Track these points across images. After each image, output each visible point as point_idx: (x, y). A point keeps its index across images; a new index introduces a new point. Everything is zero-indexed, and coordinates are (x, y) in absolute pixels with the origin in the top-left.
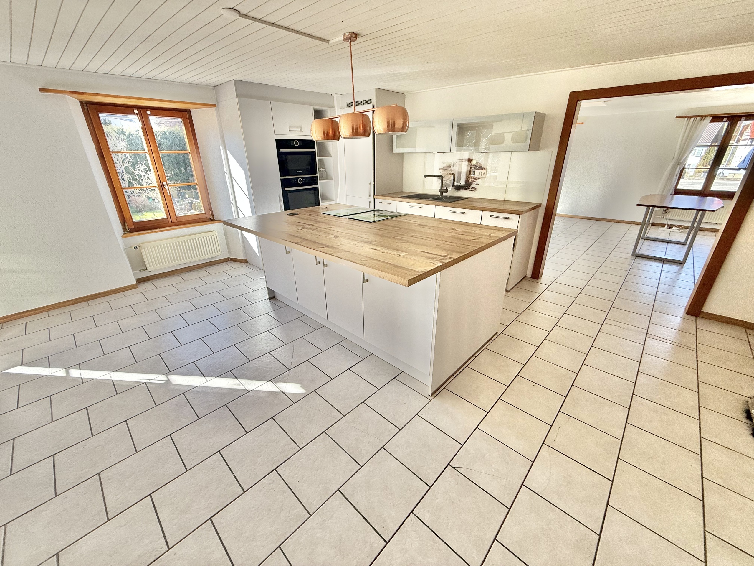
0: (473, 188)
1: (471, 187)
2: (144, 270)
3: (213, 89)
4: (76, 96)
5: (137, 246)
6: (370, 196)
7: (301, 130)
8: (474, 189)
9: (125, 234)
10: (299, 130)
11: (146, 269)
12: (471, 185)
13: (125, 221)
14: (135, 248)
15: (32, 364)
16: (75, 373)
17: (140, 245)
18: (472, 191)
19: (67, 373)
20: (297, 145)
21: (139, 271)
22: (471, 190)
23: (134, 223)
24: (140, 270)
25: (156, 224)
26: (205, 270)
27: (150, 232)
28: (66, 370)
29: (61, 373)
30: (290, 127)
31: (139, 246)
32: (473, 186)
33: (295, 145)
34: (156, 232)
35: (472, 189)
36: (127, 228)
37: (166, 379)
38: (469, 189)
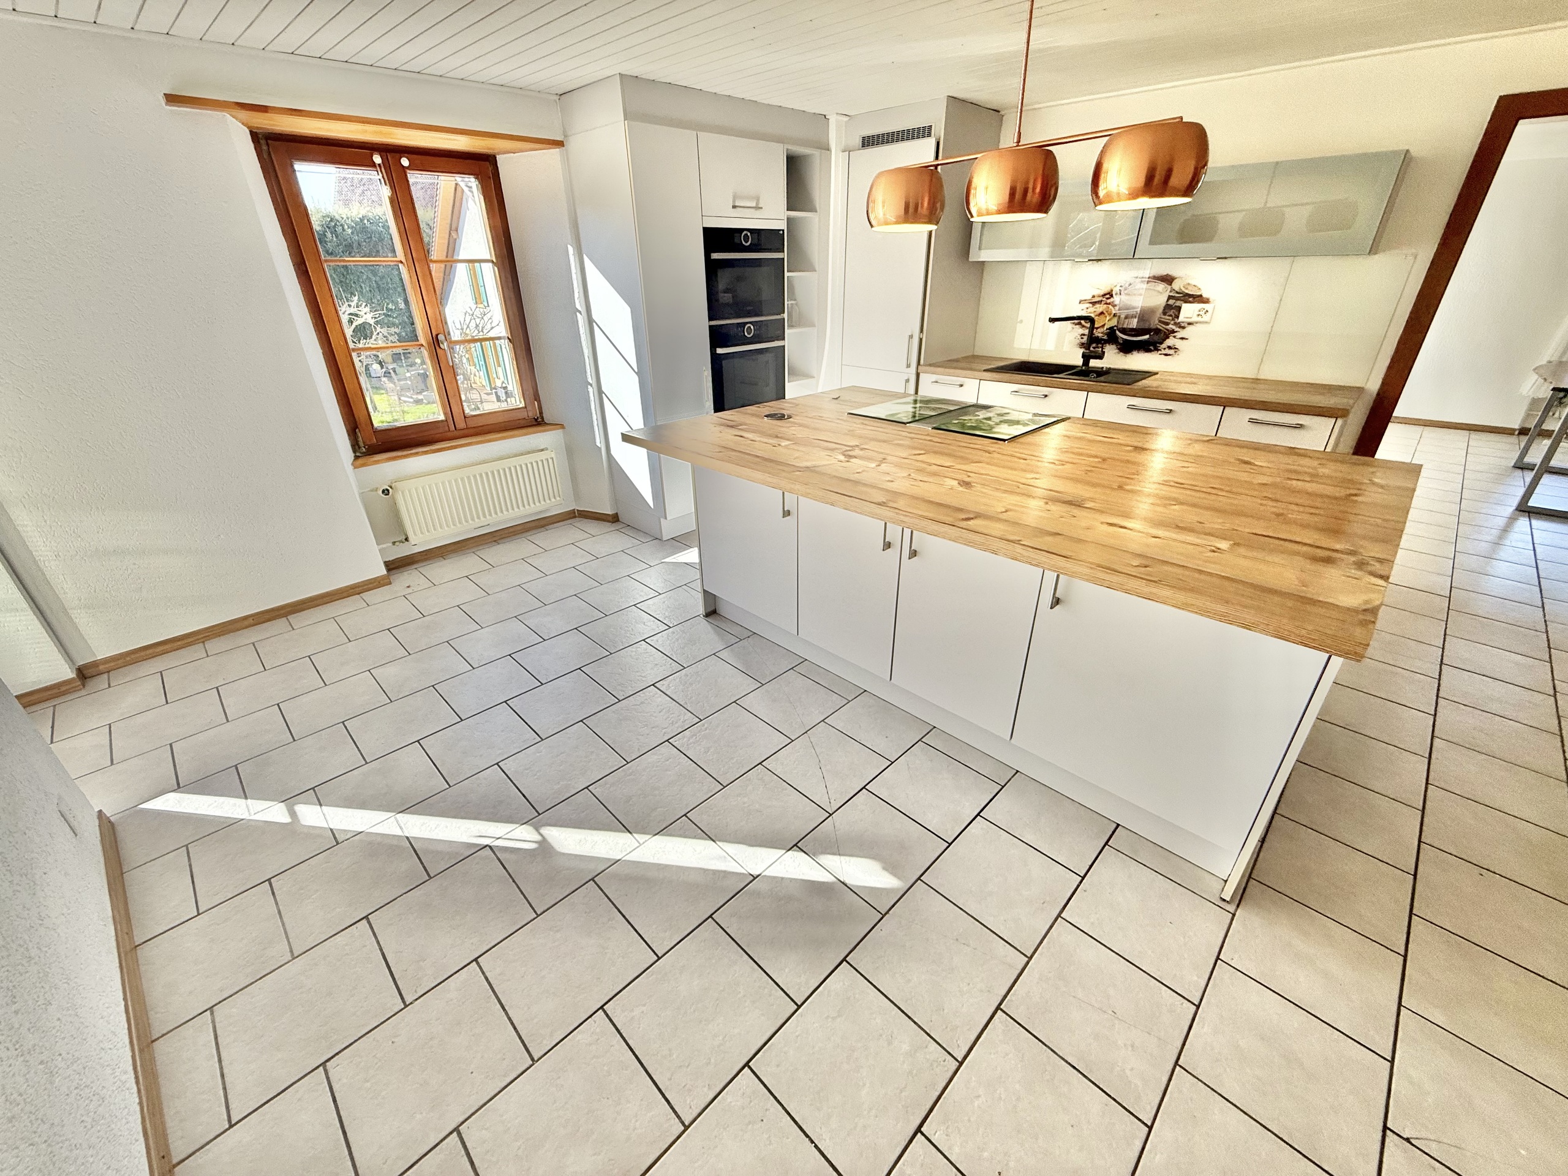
0: (1170, 348)
1: (1164, 346)
2: (401, 542)
3: (555, 101)
4: (244, 114)
5: (389, 488)
6: (908, 366)
7: (757, 203)
8: (1171, 352)
9: (356, 458)
10: (754, 205)
11: (407, 539)
12: (1165, 340)
13: (357, 427)
14: (383, 491)
15: (201, 785)
16: (311, 815)
17: (393, 485)
18: (1166, 355)
19: (293, 814)
20: (746, 242)
21: (391, 544)
22: (1163, 352)
23: (377, 432)
24: (394, 543)
25: (421, 435)
26: (529, 538)
27: (411, 454)
28: (287, 806)
29: (276, 813)
30: (735, 198)
31: (391, 487)
32: (1170, 342)
33: (744, 243)
34: (426, 453)
35: (1167, 351)
36: (361, 444)
37: (538, 838)
38: (1158, 350)
